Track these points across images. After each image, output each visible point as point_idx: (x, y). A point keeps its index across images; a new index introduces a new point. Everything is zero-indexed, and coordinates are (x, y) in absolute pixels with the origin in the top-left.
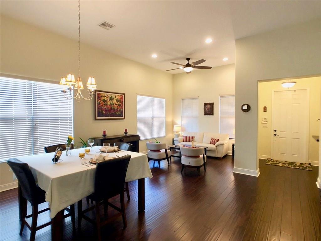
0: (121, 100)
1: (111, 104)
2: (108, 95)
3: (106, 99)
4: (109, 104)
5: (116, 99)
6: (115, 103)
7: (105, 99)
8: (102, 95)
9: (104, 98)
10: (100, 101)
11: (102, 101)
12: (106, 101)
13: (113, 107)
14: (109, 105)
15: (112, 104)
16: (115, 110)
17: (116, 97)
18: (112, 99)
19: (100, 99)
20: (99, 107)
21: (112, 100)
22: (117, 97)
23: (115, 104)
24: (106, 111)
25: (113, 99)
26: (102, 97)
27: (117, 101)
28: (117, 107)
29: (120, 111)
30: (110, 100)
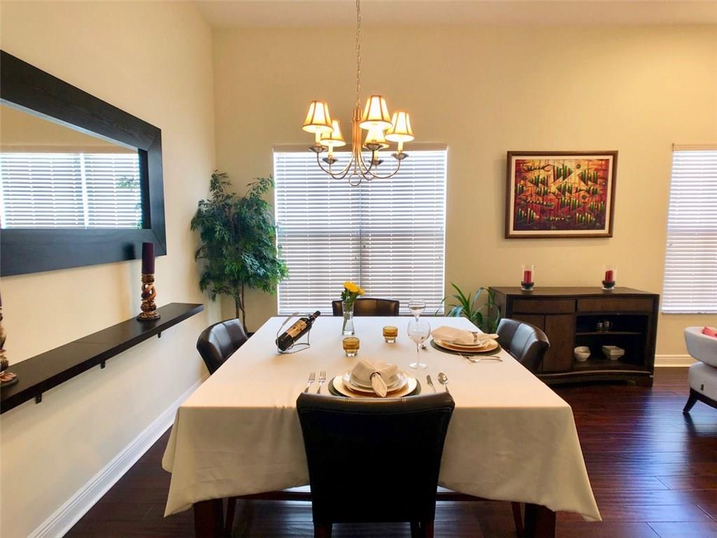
0: (600, 174)
1: (559, 189)
2: (551, 163)
3: (542, 174)
4: (553, 188)
5: (579, 171)
6: (576, 185)
7: (541, 177)
8: (530, 164)
9: (536, 173)
10: (522, 182)
11: (529, 184)
12: (545, 182)
13: (566, 198)
14: (554, 194)
15: (562, 190)
16: (572, 208)
17: (579, 167)
18: (566, 174)
19: (525, 179)
20: (518, 201)
21: (564, 180)
22: (584, 167)
23: (574, 191)
24: (542, 212)
25: (570, 173)
26: (530, 170)
27: (583, 178)
28: (584, 197)
29: (592, 210)
30: (557, 177)
